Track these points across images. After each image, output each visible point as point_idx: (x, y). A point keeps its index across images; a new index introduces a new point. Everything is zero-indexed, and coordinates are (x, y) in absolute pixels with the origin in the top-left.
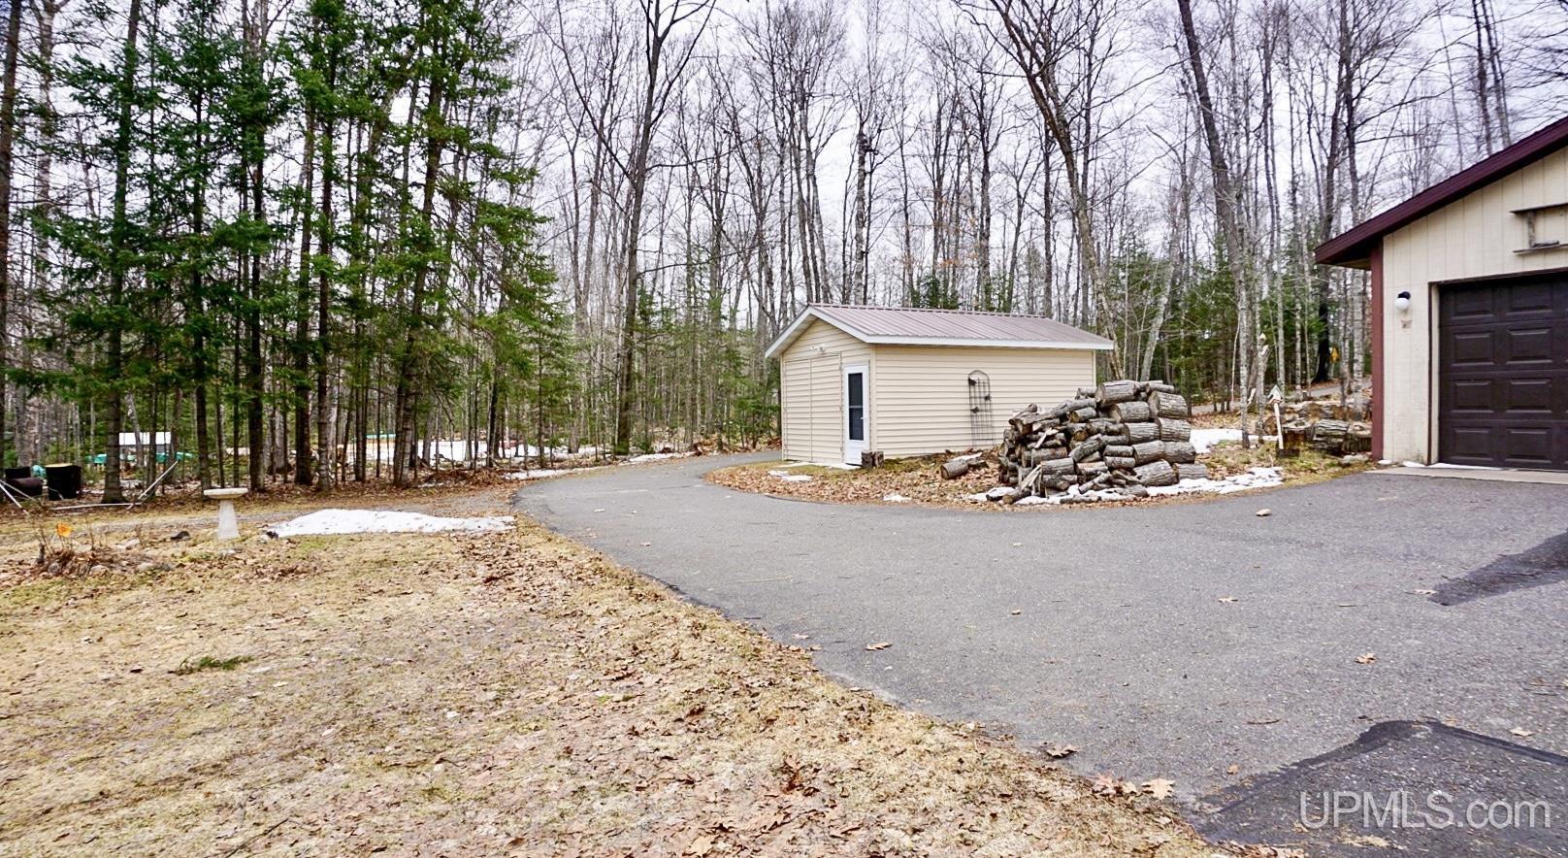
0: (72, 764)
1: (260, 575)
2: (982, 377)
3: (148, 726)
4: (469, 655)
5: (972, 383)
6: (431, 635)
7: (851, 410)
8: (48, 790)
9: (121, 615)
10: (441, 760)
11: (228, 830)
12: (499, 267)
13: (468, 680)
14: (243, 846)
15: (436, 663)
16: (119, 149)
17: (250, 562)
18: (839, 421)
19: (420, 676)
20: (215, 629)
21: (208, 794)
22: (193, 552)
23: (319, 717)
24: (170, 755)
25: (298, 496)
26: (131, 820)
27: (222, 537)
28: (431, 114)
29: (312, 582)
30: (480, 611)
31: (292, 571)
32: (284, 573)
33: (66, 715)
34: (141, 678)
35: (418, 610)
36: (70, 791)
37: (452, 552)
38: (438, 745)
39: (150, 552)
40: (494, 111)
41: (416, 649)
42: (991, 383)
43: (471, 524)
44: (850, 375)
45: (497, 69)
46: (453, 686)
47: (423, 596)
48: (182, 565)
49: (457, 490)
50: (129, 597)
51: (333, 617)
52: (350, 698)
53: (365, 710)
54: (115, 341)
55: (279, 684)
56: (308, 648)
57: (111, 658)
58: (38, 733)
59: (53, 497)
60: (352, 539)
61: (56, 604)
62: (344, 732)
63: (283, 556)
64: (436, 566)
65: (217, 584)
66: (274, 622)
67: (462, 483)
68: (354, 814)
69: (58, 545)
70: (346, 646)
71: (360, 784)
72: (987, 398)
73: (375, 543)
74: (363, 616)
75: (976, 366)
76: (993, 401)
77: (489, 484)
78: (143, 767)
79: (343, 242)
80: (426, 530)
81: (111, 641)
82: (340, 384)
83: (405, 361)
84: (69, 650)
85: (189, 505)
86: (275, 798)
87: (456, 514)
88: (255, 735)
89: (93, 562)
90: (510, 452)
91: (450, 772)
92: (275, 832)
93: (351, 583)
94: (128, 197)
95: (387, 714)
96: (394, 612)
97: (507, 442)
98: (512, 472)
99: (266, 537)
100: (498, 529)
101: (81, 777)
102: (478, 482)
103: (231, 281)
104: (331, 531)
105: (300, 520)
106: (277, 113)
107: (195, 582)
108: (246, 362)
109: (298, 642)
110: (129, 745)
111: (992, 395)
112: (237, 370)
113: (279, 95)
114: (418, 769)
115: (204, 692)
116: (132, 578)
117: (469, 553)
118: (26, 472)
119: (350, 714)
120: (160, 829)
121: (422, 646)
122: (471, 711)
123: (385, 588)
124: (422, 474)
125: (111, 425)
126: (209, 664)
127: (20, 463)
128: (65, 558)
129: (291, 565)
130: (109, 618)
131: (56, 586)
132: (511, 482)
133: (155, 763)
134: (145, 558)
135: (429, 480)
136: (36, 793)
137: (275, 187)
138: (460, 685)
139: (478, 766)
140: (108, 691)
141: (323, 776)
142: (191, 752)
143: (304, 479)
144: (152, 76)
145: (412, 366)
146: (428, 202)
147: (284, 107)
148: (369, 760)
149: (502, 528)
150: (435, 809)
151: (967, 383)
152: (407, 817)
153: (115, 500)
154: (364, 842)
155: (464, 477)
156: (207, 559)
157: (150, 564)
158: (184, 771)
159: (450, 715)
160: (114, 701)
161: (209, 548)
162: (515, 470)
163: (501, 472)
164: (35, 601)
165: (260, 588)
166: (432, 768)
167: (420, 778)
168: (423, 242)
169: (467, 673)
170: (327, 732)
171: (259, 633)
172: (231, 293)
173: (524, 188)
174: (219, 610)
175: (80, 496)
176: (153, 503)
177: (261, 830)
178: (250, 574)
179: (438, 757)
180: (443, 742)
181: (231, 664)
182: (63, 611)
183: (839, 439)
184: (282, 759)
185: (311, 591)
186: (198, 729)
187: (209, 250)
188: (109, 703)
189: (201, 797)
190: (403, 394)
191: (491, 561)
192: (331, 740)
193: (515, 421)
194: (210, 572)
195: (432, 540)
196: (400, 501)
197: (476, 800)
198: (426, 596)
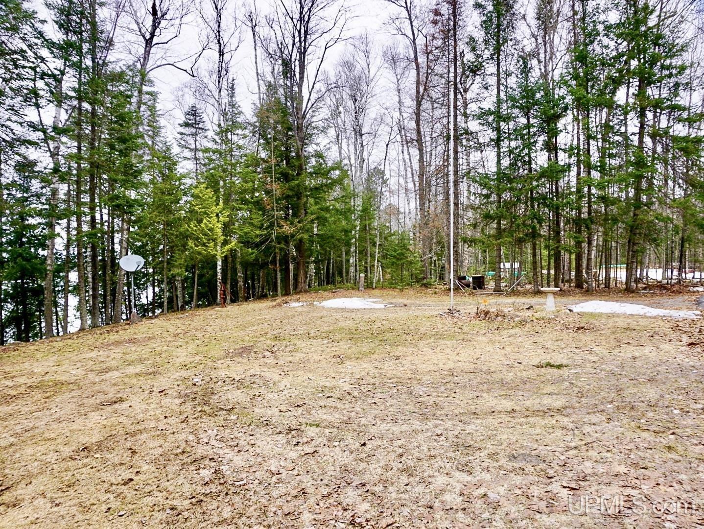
0: (500, 396)
1: (568, 328)
3: (527, 386)
4: (683, 383)
6: (659, 368)
8: (493, 404)
9: (510, 339)
10: (673, 434)
11: (568, 438)
12: (685, 171)
13: (684, 395)
14: (576, 448)
15: (664, 383)
16: (498, 142)
17: (562, 322)
19: (656, 388)
20: (550, 351)
21: (557, 421)
22: (537, 315)
23: (604, 398)
24: (538, 401)
25: (577, 294)
26: (526, 423)
27: (548, 309)
28: (641, 94)
29: (592, 335)
30: (687, 360)
31: (582, 328)
32: (579, 329)
33: (495, 376)
34: (522, 367)
35: (650, 355)
36: (500, 406)
37: (666, 328)
38: (671, 425)
39: (519, 314)
40: (677, 85)
41: (651, 375)
43: (674, 313)
45: (676, 61)
46: (676, 397)
47: (652, 348)
48: (532, 321)
49: (662, 295)
50: (512, 332)
51: (605, 352)
52: (619, 392)
53: (628, 400)
54: (499, 223)
55: (583, 379)
56: (595, 366)
57: (508, 356)
58: (485, 381)
59: (474, 288)
60: (610, 316)
61: (484, 331)
62: (618, 408)
63: (577, 321)
64: (658, 334)
65: (548, 330)
66: (577, 351)
67: (664, 292)
68: (628, 447)
69: (482, 307)
70: (614, 367)
71: (629, 435)
73: (621, 319)
74: (621, 354)
77: (681, 292)
78: (528, 403)
79: (599, 169)
80: (648, 315)
81: (508, 349)
82: (598, 239)
83: (632, 227)
84: (492, 350)
85: (529, 295)
86: (588, 430)
87: (663, 307)
88: (574, 400)
89: (497, 316)
90: (690, 276)
91: (679, 440)
92: (590, 445)
93: (613, 337)
94: (502, 162)
95: (640, 404)
96: (637, 355)
97: (687, 270)
98: (694, 287)
99: (568, 312)
100: (692, 318)
101: (504, 401)
102: (673, 292)
103: (547, 193)
104: (597, 311)
105: (582, 304)
106: (562, 112)
107: (538, 328)
108: (553, 231)
109: (590, 362)
110: (521, 393)
112: (550, 234)
113: (563, 103)
114: (660, 435)
115: (549, 377)
116: (513, 324)
117: (676, 328)
118: (464, 278)
119: (620, 400)
120: (538, 431)
121: (655, 374)
122: (688, 412)
123: (631, 342)
124: (640, 285)
125: (498, 259)
126: (549, 365)
127: (462, 275)
128: (487, 313)
129: (582, 325)
130: (505, 339)
131: (484, 324)
132: (694, 292)
133: (533, 402)
134: (518, 316)
135: (645, 289)
136: (488, 404)
137: (563, 147)
138: (680, 397)
139: (695, 442)
140: (509, 370)
141: (609, 426)
142: (547, 401)
143: (579, 285)
144: (508, 108)
145: (636, 229)
146: (641, 141)
147: (566, 109)
148: (633, 424)
149: (694, 317)
150: (673, 457)
152: (657, 457)
153: (498, 291)
154: (635, 462)
155: (665, 288)
156: (543, 319)
157: (520, 319)
158: (545, 409)
159: (675, 412)
160: (512, 374)
161: (543, 314)
162: (695, 285)
163: (687, 286)
164: (477, 329)
165: (568, 334)
166: (668, 436)
167: (662, 439)
168: (640, 163)
169: (683, 391)
170: (609, 406)
171: (571, 355)
172: (547, 199)
173: (696, 125)
174: (551, 342)
175: (484, 289)
176: (514, 293)
177: (583, 443)
178: (563, 328)
179: (671, 431)
180: (673, 425)
181: (559, 367)
182: (487, 334)
184: (588, 414)
185: (593, 338)
186: (549, 392)
187: (537, 180)
188: (510, 374)
189: (554, 422)
190: (631, 243)
191: (690, 334)
192: (611, 410)
193: (693, 258)
194: (544, 325)
195: (653, 320)
196: (631, 299)
197: (697, 459)
198: (655, 349)
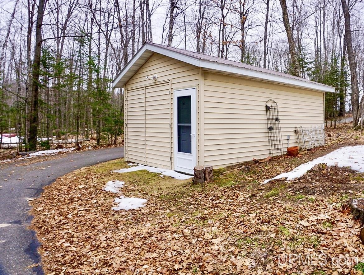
2: (274, 105)
5: (268, 108)
7: (179, 127)
18: (169, 136)
42: (279, 109)
44: (179, 98)
72: (277, 120)
75: (272, 96)
76: (281, 122)
111: (280, 118)
151: (264, 108)
183: (169, 150)
